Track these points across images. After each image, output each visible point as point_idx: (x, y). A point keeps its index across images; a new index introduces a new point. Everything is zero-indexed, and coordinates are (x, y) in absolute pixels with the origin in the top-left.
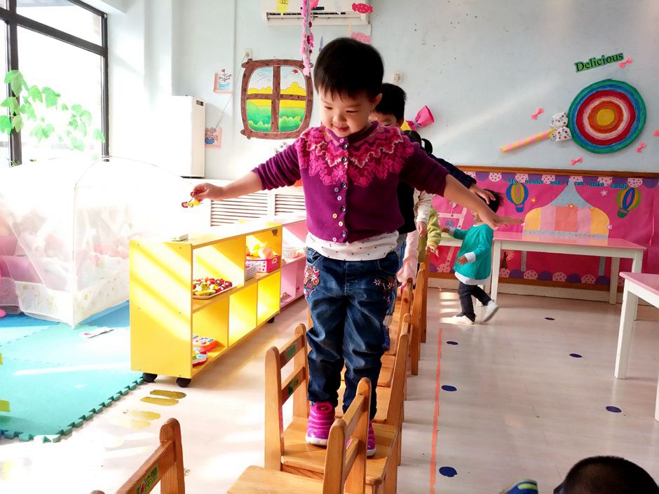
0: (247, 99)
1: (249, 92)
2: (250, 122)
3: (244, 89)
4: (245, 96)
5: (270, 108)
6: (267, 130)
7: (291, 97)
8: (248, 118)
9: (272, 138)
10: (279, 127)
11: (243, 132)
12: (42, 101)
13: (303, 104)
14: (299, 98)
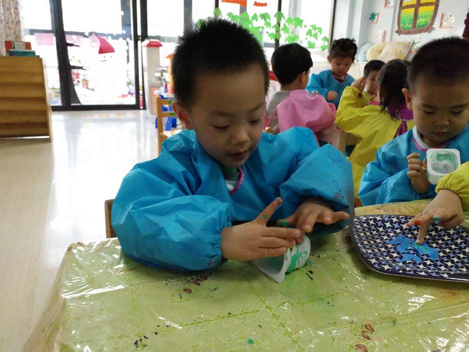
0: (403, 9)
1: (404, 5)
2: (402, 25)
3: (401, 3)
4: (402, 7)
5: (413, 14)
6: (409, 29)
7: (427, 4)
8: (401, 22)
9: (412, 34)
10: (417, 26)
11: (397, 32)
12: (292, 24)
13: (432, 8)
14: (431, 4)
